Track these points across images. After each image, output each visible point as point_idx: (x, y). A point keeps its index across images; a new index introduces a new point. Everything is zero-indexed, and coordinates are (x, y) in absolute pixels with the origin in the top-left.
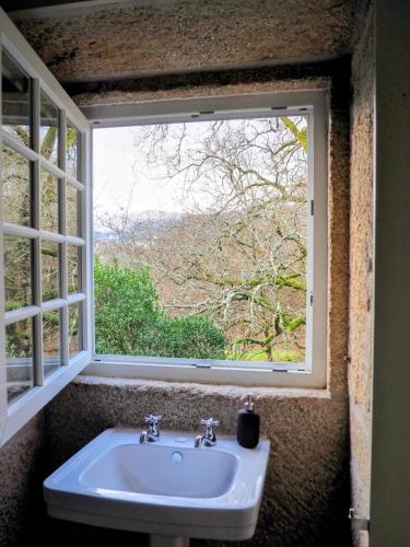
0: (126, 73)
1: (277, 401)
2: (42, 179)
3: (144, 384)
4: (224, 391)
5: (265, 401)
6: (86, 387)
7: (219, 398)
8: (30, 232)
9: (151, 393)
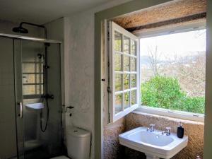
0: (147, 23)
1: (192, 125)
2: (125, 58)
3: (152, 115)
4: (175, 120)
5: (188, 124)
6: (136, 114)
7: (173, 122)
8: (121, 72)
9: (153, 118)
